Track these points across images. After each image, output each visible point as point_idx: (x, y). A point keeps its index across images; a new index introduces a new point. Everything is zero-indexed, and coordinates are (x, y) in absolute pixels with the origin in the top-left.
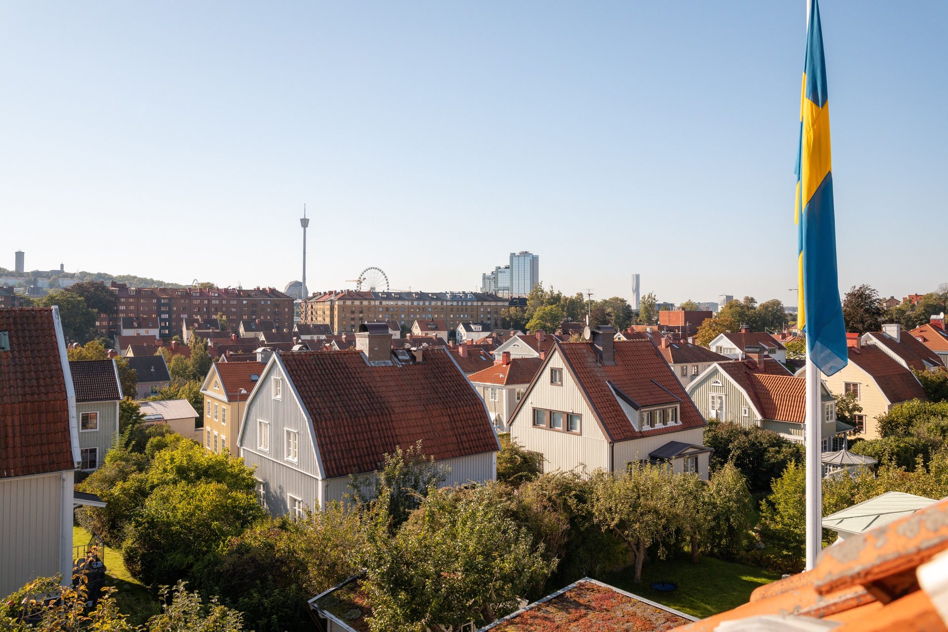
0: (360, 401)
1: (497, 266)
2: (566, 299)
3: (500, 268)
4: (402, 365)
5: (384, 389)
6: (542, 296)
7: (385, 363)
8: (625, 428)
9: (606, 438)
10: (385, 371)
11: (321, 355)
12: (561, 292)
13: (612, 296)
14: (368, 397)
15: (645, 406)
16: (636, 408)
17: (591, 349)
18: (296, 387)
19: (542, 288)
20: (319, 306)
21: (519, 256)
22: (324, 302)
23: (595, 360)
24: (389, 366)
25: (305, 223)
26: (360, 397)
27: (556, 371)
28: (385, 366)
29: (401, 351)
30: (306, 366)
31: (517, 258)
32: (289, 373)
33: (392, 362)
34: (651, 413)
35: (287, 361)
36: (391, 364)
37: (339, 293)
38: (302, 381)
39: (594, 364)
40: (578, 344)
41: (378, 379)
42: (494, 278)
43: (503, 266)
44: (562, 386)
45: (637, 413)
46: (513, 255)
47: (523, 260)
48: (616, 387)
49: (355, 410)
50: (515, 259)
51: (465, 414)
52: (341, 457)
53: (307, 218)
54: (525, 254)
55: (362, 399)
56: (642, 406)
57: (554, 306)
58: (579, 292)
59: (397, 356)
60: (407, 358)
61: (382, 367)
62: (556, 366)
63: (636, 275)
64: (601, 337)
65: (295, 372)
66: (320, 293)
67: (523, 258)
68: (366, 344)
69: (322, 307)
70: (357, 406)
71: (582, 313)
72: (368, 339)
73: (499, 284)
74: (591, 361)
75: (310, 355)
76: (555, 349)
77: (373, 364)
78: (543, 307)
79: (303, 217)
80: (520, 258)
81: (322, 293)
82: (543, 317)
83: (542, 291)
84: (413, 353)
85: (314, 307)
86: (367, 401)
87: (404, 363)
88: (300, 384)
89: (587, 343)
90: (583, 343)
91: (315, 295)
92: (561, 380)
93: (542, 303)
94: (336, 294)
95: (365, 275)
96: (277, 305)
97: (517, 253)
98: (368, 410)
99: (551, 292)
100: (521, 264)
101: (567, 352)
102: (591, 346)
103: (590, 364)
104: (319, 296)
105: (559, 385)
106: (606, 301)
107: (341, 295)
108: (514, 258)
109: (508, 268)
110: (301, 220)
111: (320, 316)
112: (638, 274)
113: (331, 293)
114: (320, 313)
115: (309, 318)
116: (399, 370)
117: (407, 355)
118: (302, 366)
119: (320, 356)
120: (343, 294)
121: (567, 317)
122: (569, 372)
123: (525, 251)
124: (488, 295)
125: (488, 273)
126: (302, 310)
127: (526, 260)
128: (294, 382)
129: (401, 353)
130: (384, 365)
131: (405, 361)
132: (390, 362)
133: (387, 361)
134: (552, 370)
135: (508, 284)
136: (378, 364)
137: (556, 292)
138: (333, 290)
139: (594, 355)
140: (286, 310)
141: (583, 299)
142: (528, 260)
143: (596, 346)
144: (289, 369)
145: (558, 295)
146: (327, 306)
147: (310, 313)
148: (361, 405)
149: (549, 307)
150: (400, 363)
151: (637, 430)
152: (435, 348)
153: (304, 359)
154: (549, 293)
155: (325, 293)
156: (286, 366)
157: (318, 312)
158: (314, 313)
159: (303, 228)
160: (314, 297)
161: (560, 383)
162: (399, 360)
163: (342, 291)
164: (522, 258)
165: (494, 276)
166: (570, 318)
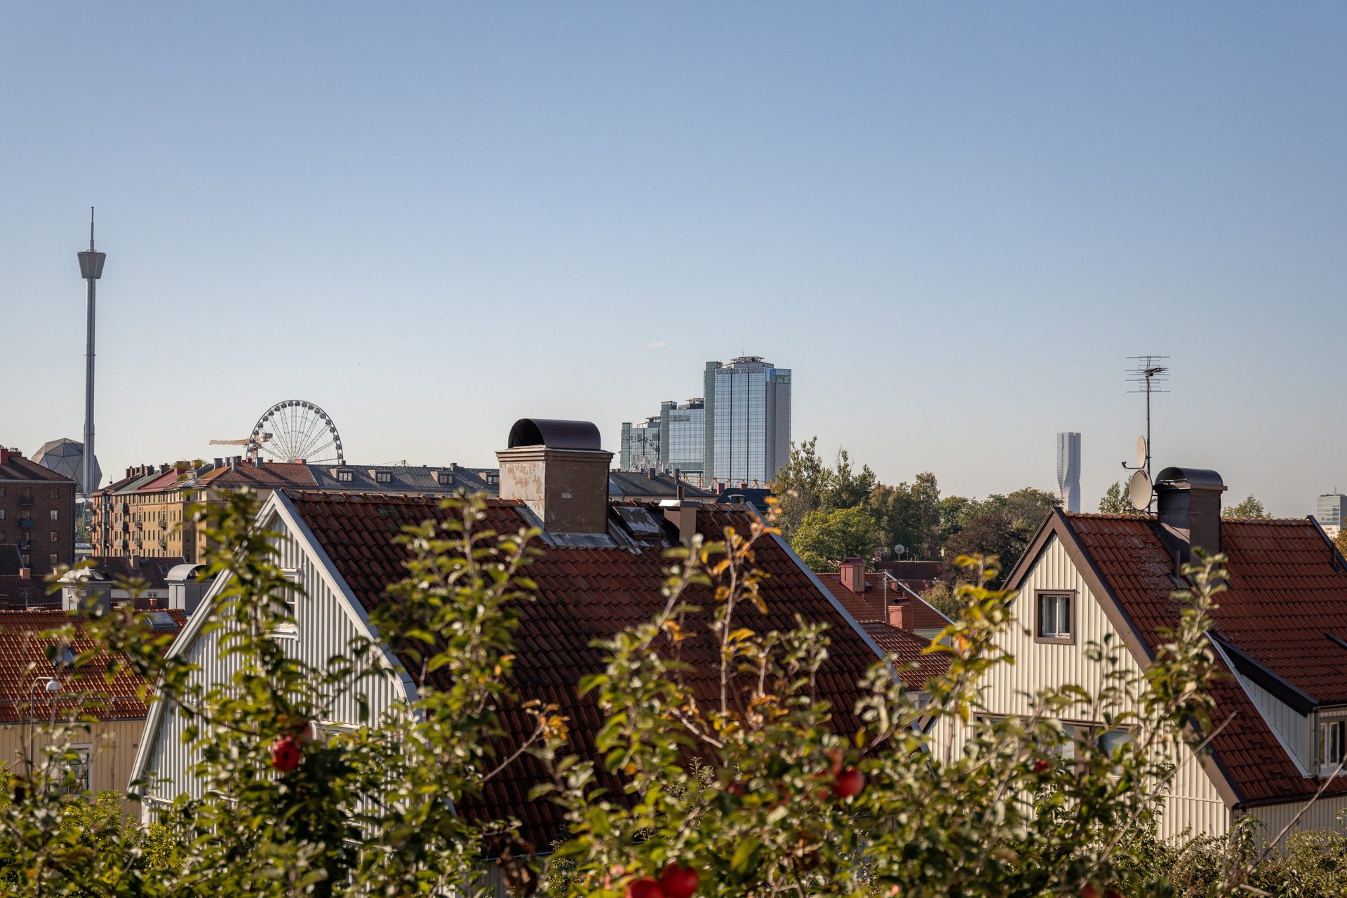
0: (542, 641)
1: (667, 399)
2: (888, 492)
3: (674, 407)
4: (642, 549)
5: (601, 611)
6: (813, 484)
7: (592, 540)
8: (1271, 767)
9: (1220, 792)
10: (596, 562)
11: (406, 506)
12: (872, 469)
13: (1017, 488)
14: (563, 633)
15: (1328, 702)
16: (1303, 707)
17: (1154, 539)
18: (354, 591)
19: (815, 457)
20: (151, 506)
21: (731, 372)
22: (164, 493)
23: (1167, 571)
24: (606, 550)
25: (92, 264)
26: (540, 629)
27: (1052, 602)
28: (595, 549)
29: (631, 509)
30: (371, 534)
31: (727, 377)
32: (327, 552)
33: (611, 538)
34: (1342, 724)
35: (314, 518)
36: (612, 546)
37: (209, 468)
38: (367, 577)
39: (1167, 582)
40: (1116, 520)
41: (582, 583)
42: (657, 437)
43: (682, 401)
44: (1075, 643)
45: (1307, 723)
46: (713, 369)
47: (744, 384)
48: (1236, 648)
49: (533, 666)
50: (721, 382)
51: (841, 694)
52: (507, 797)
53: (98, 249)
54: (750, 365)
55: (545, 637)
56: (1321, 703)
57: (854, 509)
58: (923, 471)
59: (622, 523)
60: (654, 528)
61: (586, 550)
62: (1056, 584)
63: (1071, 435)
64: (1184, 502)
65: (341, 550)
66: (151, 469)
67: (744, 376)
68: (537, 480)
69: (157, 508)
70: (535, 654)
71: (933, 536)
72: (542, 465)
73: (671, 456)
74: (1158, 572)
75: (376, 506)
76: (1053, 533)
77: (559, 542)
78: (820, 514)
79: (87, 248)
80: (736, 377)
81: (157, 468)
82: (822, 542)
83: (815, 468)
84: (668, 515)
85: (132, 509)
86: (561, 643)
87: (645, 544)
88: (364, 583)
89: (1142, 521)
90: (1130, 520)
91: (132, 475)
92: (1068, 626)
93: (815, 504)
94: (202, 469)
95: (267, 428)
96: (24, 502)
97: (727, 362)
98: (569, 667)
99: (844, 470)
100: (740, 396)
101: (1090, 541)
102: (1152, 528)
103: (1155, 579)
104: (147, 479)
105: (1065, 643)
106: (1001, 501)
107: (215, 473)
108: (718, 377)
109: (700, 406)
110: (82, 256)
111: (151, 535)
112: (1075, 431)
113: (182, 468)
114: (151, 526)
115: (118, 544)
116: (634, 563)
117: (651, 520)
118: (359, 533)
119: (404, 509)
120: (222, 470)
121: (891, 545)
122: (1098, 599)
123: (749, 354)
124: (654, 478)
125: (639, 422)
126: (94, 519)
127: (752, 383)
128: (344, 577)
129: (632, 514)
130: (590, 546)
131: (649, 537)
132: (606, 537)
133: (597, 535)
134: (1040, 597)
135: (697, 456)
136: (572, 540)
137: (856, 471)
138: (190, 458)
139: (1163, 556)
140: (54, 513)
141: (937, 493)
142: (759, 383)
143: (1167, 527)
144: (325, 541)
145: (864, 478)
146: (174, 505)
147: (118, 527)
148: (546, 653)
149: (840, 514)
150: (634, 543)
151: (1305, 774)
152: (724, 508)
153: (362, 514)
154: (836, 473)
155: (165, 468)
156: (313, 531)
157: (147, 526)
158: (132, 527)
159: (85, 282)
160: (133, 480)
161: (1066, 636)
162: (631, 533)
163: (219, 461)
164: (740, 378)
165: (655, 431)
166: (900, 548)
